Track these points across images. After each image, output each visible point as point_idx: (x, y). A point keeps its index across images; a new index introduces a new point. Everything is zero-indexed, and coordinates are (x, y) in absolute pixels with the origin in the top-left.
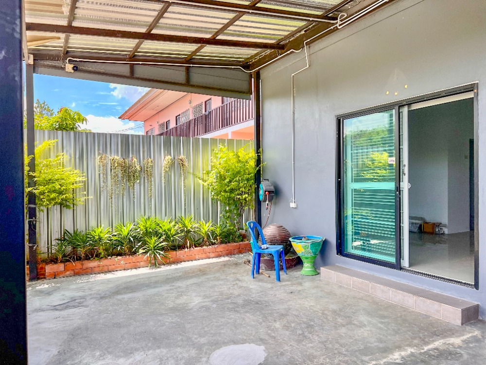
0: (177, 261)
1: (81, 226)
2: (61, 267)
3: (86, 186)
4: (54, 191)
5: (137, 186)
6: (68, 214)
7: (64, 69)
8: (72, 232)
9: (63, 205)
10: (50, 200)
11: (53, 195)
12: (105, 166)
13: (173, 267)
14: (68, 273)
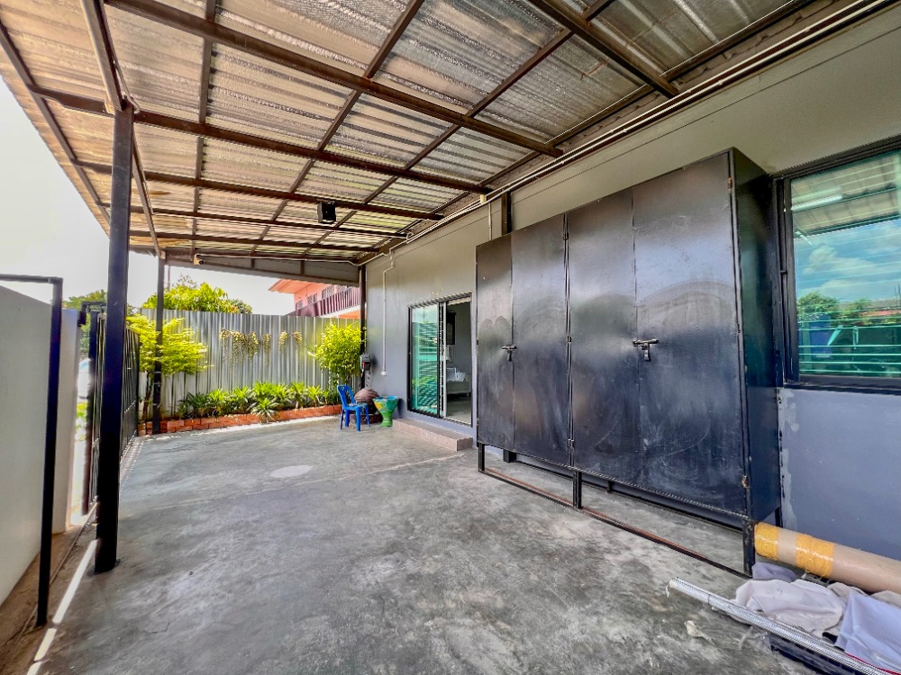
0: (287, 419)
1: (202, 390)
2: (182, 423)
3: (209, 356)
4: (178, 361)
5: (255, 357)
6: (192, 379)
7: (192, 262)
8: (195, 395)
9: (187, 371)
10: (174, 368)
11: (176, 364)
12: (226, 339)
13: (282, 423)
14: (188, 428)
